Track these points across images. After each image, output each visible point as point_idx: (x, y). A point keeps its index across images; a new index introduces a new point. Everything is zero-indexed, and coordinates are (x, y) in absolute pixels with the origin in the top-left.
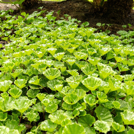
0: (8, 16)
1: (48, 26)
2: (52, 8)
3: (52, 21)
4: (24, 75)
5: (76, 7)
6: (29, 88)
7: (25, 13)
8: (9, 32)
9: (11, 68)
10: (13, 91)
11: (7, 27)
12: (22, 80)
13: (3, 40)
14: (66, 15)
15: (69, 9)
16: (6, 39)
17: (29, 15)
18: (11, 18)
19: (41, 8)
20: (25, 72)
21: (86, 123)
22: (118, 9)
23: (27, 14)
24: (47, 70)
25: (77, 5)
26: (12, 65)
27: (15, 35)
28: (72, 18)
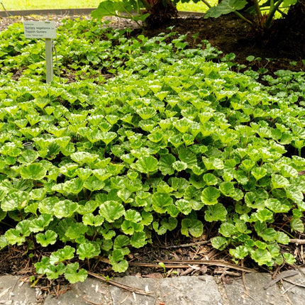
0: (122, 39)
1: (172, 57)
2: (191, 27)
3: (180, 50)
4: (119, 112)
5: (227, 28)
6: (122, 126)
7: (143, 36)
8: (119, 63)
9: (106, 102)
10: (103, 125)
11: (118, 55)
12: (115, 116)
13: (110, 73)
14: (205, 41)
15: (216, 31)
16: (113, 71)
17: (149, 38)
18: (126, 41)
19: (171, 28)
20: (120, 109)
21: (168, 164)
22: (298, 34)
23: (145, 37)
24: (142, 109)
25: (231, 24)
26: (106, 99)
27: (126, 67)
28: (212, 46)
